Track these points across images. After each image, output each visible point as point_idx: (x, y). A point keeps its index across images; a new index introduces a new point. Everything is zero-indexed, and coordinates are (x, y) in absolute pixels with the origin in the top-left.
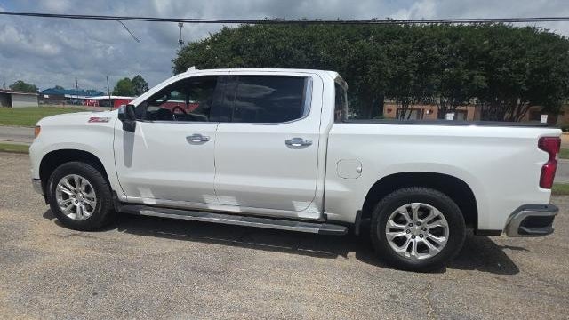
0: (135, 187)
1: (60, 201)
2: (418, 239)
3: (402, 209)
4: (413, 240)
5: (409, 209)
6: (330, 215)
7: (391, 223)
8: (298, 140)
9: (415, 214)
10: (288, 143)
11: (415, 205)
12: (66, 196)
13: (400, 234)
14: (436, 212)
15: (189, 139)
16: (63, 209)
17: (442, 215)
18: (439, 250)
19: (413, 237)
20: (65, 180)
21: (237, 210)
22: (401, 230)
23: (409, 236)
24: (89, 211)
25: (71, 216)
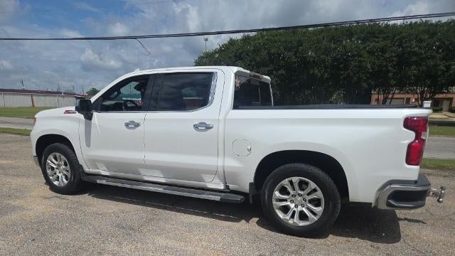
0: (94, 162)
1: (49, 172)
2: (300, 208)
3: (285, 182)
4: (295, 209)
5: (291, 182)
6: (232, 186)
7: (277, 194)
8: (202, 124)
9: (297, 187)
10: (196, 127)
11: (296, 179)
12: (53, 169)
13: (284, 204)
14: (313, 185)
15: (127, 125)
16: (51, 178)
17: (318, 188)
18: (316, 219)
19: (296, 206)
20: (51, 157)
21: (163, 180)
22: (286, 200)
23: (292, 206)
24: (67, 180)
25: (56, 183)
